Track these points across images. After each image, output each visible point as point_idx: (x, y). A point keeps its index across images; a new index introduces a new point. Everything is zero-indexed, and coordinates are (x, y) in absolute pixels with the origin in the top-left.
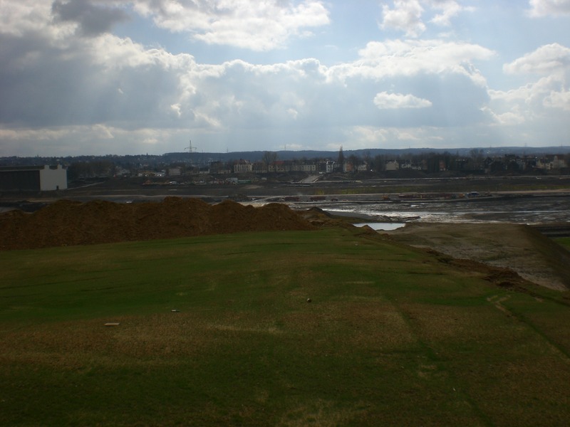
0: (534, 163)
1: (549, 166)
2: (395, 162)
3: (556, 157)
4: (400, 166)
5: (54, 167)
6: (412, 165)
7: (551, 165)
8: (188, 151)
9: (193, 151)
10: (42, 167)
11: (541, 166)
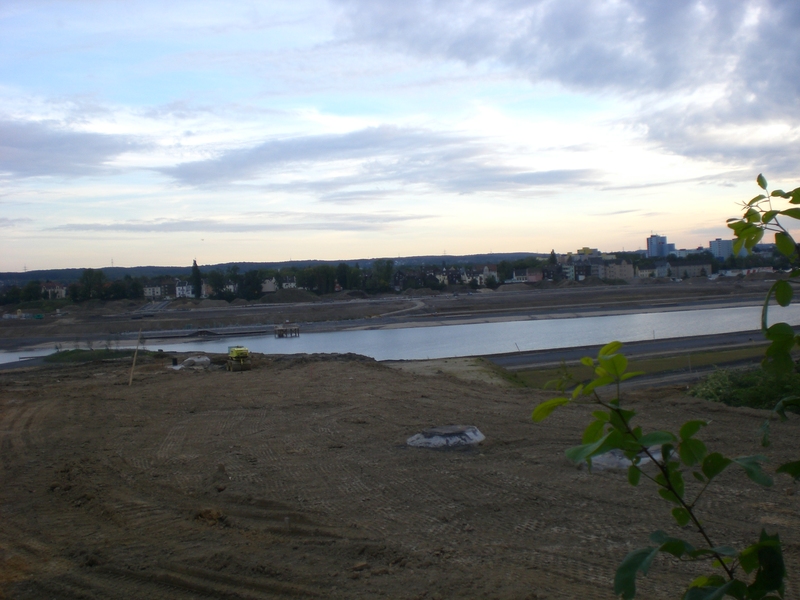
0: (459, 277)
1: (478, 279)
2: (274, 280)
3: (486, 268)
4: (280, 286)
6: (298, 285)
7: (481, 279)
11: (467, 280)
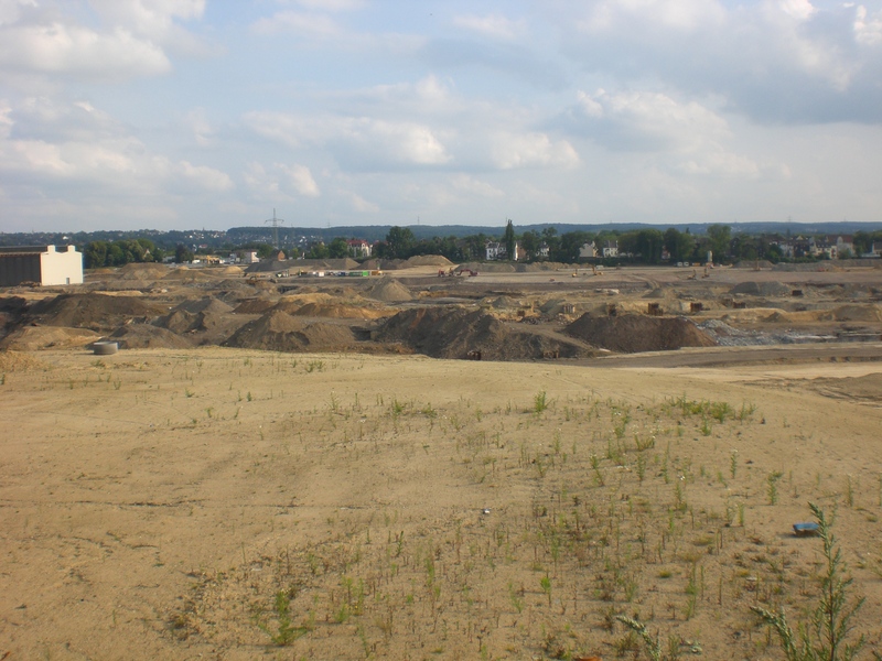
0: (807, 249)
2: (594, 244)
3: (840, 239)
4: (600, 252)
5: (62, 249)
6: (620, 250)
7: (833, 251)
8: (270, 224)
9: (280, 224)
10: (45, 250)
11: (818, 252)
